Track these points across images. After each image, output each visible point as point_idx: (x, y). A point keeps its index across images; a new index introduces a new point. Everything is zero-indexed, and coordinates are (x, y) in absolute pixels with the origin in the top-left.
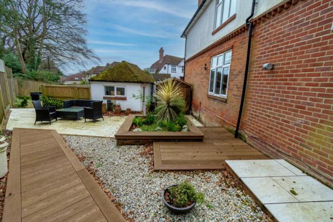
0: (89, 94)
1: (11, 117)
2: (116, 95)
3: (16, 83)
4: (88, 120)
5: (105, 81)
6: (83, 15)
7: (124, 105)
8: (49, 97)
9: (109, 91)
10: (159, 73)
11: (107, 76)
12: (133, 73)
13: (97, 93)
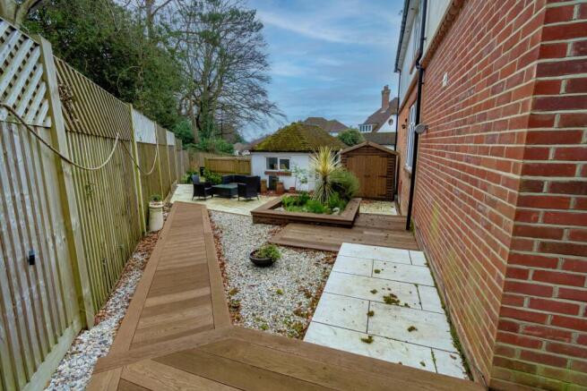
0: (250, 168)
1: (176, 192)
2: (279, 170)
3: (187, 157)
4: (242, 198)
5: (267, 151)
6: (264, 57)
7: (288, 182)
8: (211, 171)
9: (272, 163)
10: (379, 131)
11: (270, 144)
12: (302, 138)
13: (259, 166)
